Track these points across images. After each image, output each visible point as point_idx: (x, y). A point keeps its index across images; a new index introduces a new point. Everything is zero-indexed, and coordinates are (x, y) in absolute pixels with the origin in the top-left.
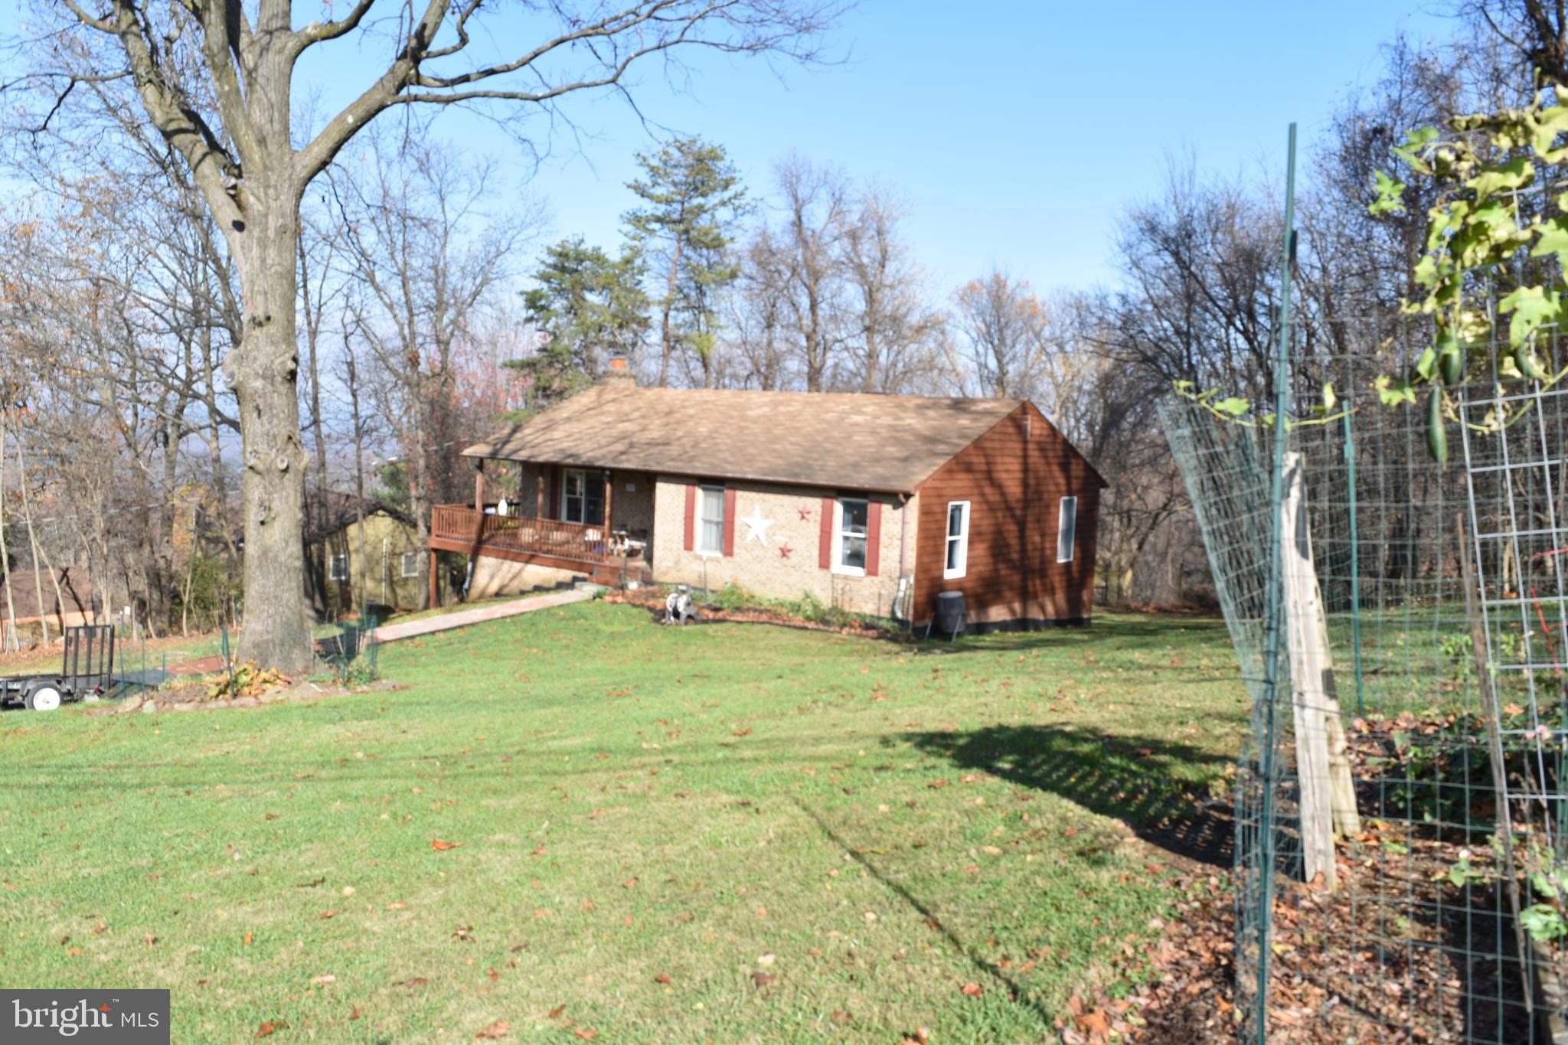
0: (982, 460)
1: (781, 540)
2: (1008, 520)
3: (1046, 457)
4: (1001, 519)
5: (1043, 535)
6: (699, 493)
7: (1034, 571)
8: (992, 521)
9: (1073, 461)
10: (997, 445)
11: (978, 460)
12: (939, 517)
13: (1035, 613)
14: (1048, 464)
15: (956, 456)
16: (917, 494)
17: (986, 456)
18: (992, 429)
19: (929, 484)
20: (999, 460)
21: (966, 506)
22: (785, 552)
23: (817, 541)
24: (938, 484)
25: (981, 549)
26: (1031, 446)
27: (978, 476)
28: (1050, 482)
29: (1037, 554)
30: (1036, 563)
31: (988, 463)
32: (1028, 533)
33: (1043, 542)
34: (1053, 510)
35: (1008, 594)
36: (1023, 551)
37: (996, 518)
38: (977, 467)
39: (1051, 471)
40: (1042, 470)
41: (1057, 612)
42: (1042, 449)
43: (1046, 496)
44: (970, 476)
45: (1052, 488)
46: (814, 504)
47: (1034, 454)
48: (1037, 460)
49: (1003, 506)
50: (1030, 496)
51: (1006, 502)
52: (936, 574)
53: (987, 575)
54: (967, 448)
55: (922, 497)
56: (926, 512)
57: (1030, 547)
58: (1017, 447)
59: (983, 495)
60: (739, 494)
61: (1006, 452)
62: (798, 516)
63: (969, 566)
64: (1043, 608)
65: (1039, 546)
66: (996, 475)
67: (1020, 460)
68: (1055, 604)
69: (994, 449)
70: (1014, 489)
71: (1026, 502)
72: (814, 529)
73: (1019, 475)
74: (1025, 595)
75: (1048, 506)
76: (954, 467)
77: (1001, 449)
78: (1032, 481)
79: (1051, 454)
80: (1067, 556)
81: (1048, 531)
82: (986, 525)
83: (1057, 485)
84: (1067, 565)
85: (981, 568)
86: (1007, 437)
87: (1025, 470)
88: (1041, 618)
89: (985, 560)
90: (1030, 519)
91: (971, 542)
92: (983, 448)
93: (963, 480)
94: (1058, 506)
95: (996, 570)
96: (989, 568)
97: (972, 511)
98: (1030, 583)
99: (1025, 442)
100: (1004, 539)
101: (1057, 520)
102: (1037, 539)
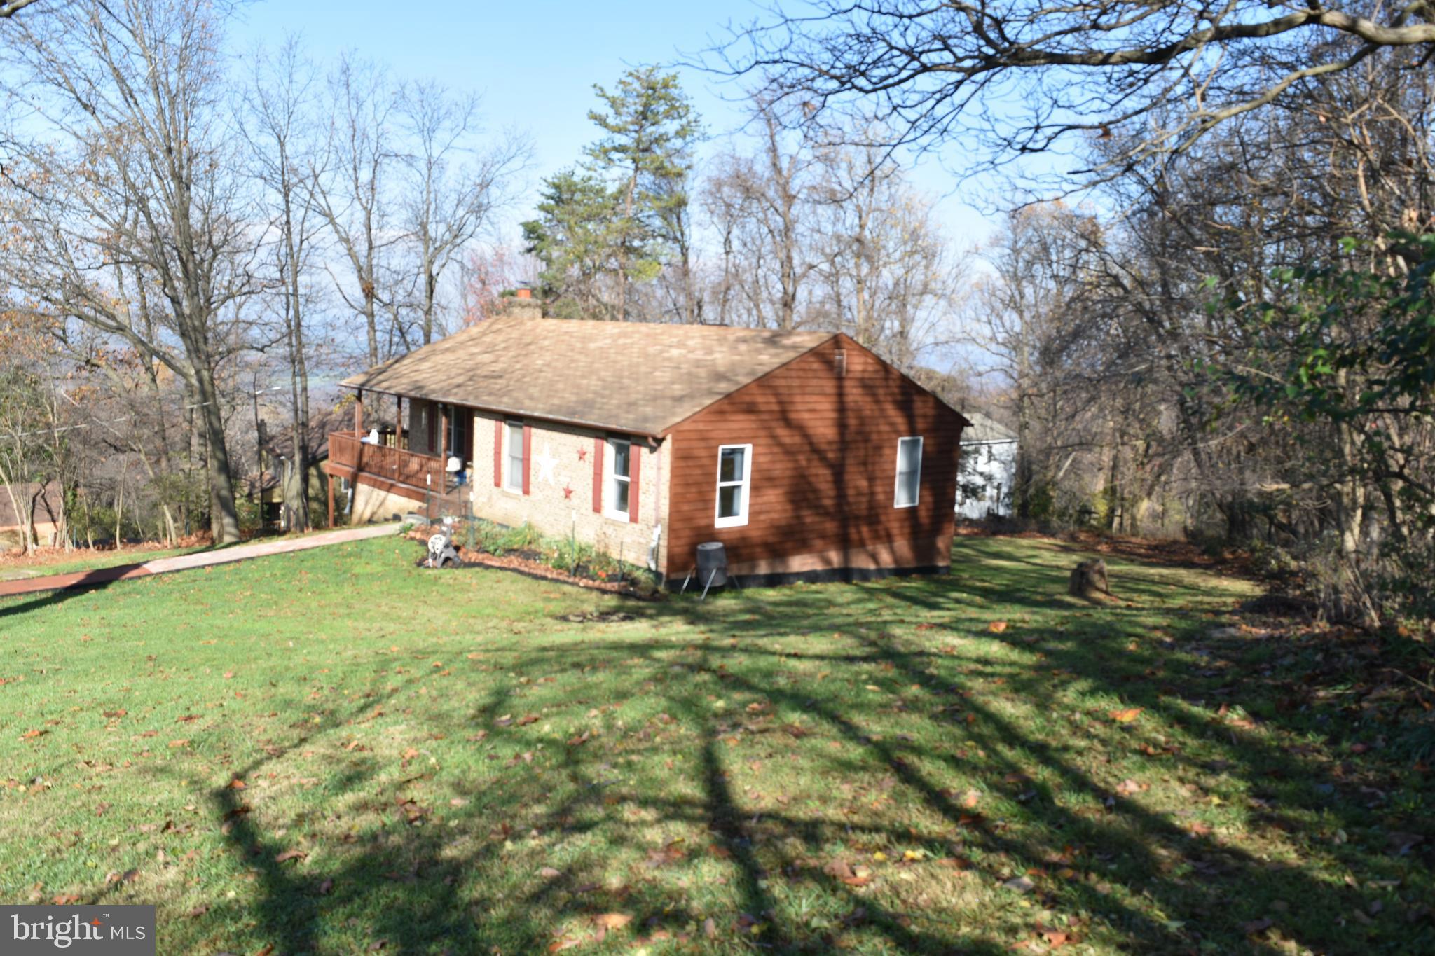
0: (772, 399)
1: (564, 481)
2: (816, 463)
3: (874, 395)
4: (804, 463)
5: (871, 479)
6: (506, 429)
7: (857, 518)
8: (790, 465)
9: (916, 398)
10: (796, 383)
11: (766, 401)
12: (706, 461)
13: (861, 561)
14: (877, 402)
15: (728, 396)
16: (669, 438)
17: (776, 395)
18: (784, 365)
19: (686, 427)
20: (798, 399)
21: (748, 449)
22: (568, 493)
23: (591, 482)
24: (701, 426)
25: (773, 497)
26: (848, 383)
27: (765, 417)
28: (881, 421)
29: (864, 499)
30: (862, 507)
31: (780, 403)
32: (847, 477)
33: (871, 486)
34: (887, 451)
35: (818, 543)
36: (841, 494)
37: (796, 461)
38: (763, 408)
39: (882, 410)
40: (868, 408)
41: (896, 560)
42: (866, 386)
43: (874, 437)
44: (753, 417)
45: (884, 428)
46: (588, 443)
47: (854, 394)
48: (859, 398)
49: (807, 448)
50: (848, 438)
51: (811, 444)
52: (703, 522)
53: (783, 523)
54: (746, 386)
55: (674, 441)
56: (682, 458)
57: (851, 492)
58: (829, 386)
59: (774, 437)
60: (534, 430)
61: (808, 390)
62: (576, 456)
63: (753, 514)
64: (874, 557)
65: (866, 490)
66: (793, 416)
67: (834, 399)
68: (892, 552)
69: (790, 387)
70: (823, 428)
71: (844, 443)
72: (588, 469)
73: (833, 415)
74: (844, 543)
75: (878, 448)
76: (726, 407)
77: (801, 387)
78: (852, 422)
79: (881, 391)
80: (912, 499)
81: (878, 474)
82: (781, 468)
83: (892, 424)
84: (911, 512)
85: (775, 516)
86: (810, 374)
87: (841, 408)
88: (872, 566)
89: (779, 507)
90: (850, 461)
91: (755, 488)
92: (770, 387)
93: (741, 422)
94: (895, 448)
95: (799, 517)
96: (788, 515)
97: (754, 455)
98: (852, 531)
99: (840, 379)
100: (809, 483)
101: (894, 462)
102: (863, 483)
